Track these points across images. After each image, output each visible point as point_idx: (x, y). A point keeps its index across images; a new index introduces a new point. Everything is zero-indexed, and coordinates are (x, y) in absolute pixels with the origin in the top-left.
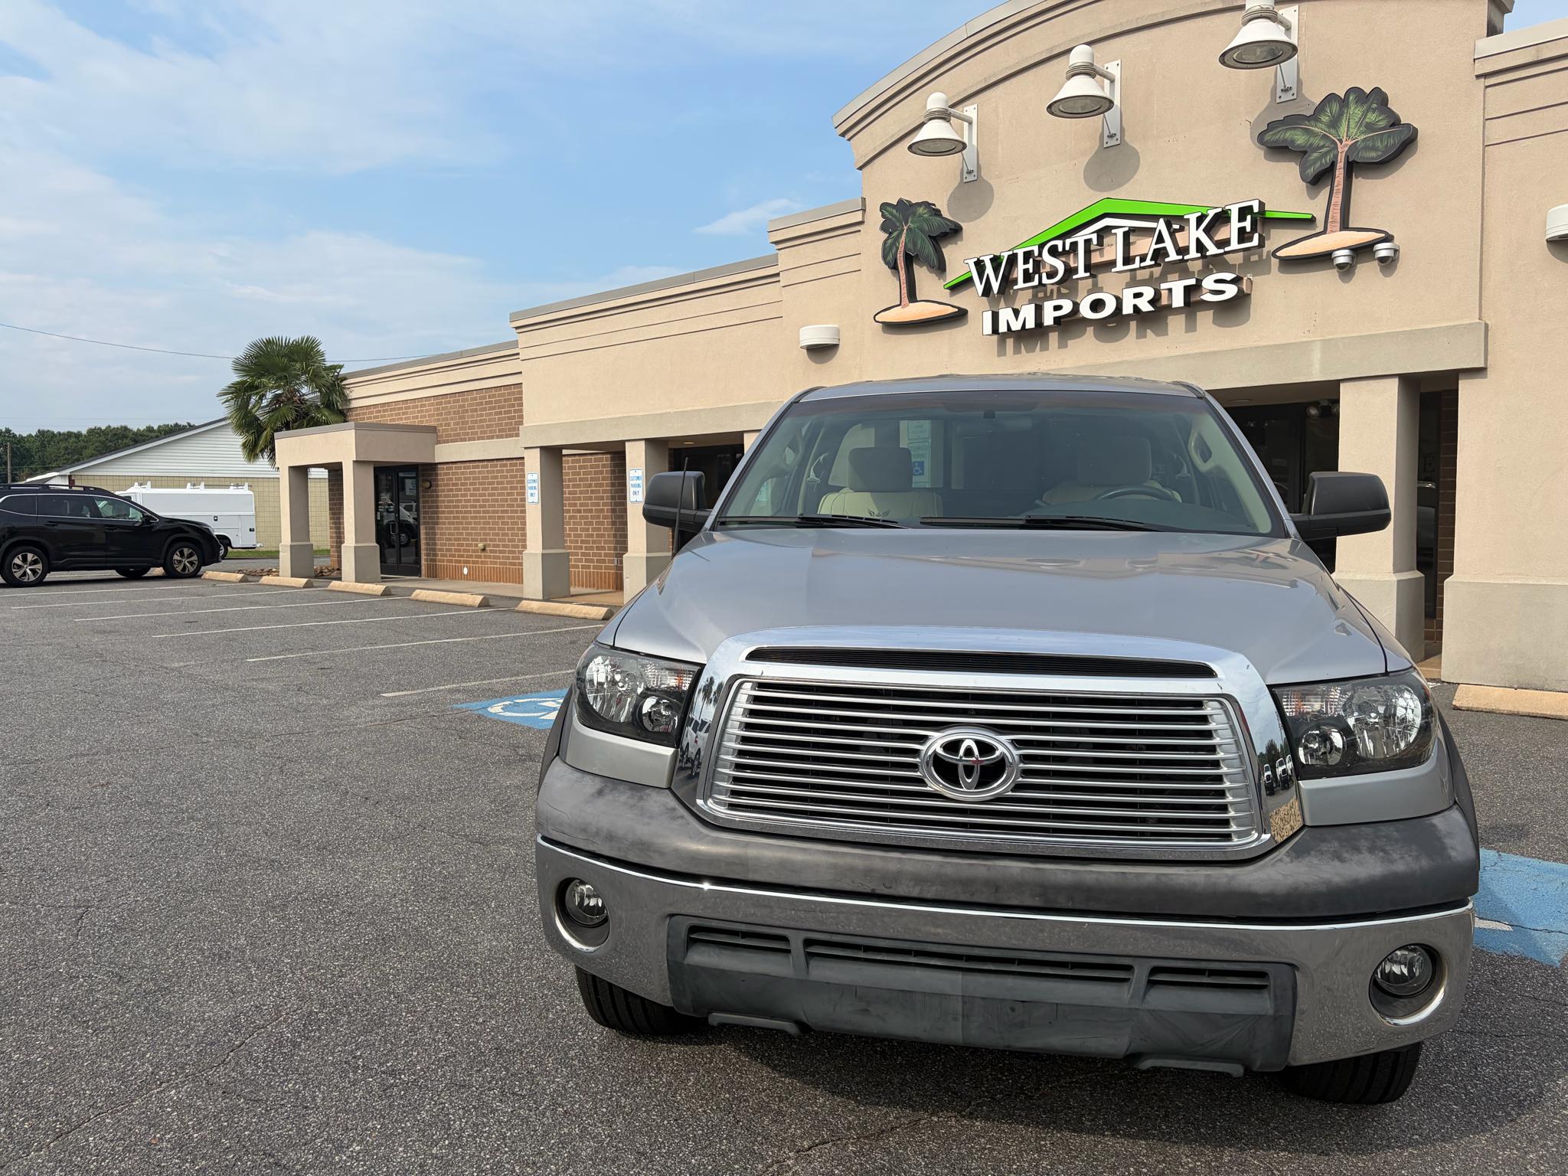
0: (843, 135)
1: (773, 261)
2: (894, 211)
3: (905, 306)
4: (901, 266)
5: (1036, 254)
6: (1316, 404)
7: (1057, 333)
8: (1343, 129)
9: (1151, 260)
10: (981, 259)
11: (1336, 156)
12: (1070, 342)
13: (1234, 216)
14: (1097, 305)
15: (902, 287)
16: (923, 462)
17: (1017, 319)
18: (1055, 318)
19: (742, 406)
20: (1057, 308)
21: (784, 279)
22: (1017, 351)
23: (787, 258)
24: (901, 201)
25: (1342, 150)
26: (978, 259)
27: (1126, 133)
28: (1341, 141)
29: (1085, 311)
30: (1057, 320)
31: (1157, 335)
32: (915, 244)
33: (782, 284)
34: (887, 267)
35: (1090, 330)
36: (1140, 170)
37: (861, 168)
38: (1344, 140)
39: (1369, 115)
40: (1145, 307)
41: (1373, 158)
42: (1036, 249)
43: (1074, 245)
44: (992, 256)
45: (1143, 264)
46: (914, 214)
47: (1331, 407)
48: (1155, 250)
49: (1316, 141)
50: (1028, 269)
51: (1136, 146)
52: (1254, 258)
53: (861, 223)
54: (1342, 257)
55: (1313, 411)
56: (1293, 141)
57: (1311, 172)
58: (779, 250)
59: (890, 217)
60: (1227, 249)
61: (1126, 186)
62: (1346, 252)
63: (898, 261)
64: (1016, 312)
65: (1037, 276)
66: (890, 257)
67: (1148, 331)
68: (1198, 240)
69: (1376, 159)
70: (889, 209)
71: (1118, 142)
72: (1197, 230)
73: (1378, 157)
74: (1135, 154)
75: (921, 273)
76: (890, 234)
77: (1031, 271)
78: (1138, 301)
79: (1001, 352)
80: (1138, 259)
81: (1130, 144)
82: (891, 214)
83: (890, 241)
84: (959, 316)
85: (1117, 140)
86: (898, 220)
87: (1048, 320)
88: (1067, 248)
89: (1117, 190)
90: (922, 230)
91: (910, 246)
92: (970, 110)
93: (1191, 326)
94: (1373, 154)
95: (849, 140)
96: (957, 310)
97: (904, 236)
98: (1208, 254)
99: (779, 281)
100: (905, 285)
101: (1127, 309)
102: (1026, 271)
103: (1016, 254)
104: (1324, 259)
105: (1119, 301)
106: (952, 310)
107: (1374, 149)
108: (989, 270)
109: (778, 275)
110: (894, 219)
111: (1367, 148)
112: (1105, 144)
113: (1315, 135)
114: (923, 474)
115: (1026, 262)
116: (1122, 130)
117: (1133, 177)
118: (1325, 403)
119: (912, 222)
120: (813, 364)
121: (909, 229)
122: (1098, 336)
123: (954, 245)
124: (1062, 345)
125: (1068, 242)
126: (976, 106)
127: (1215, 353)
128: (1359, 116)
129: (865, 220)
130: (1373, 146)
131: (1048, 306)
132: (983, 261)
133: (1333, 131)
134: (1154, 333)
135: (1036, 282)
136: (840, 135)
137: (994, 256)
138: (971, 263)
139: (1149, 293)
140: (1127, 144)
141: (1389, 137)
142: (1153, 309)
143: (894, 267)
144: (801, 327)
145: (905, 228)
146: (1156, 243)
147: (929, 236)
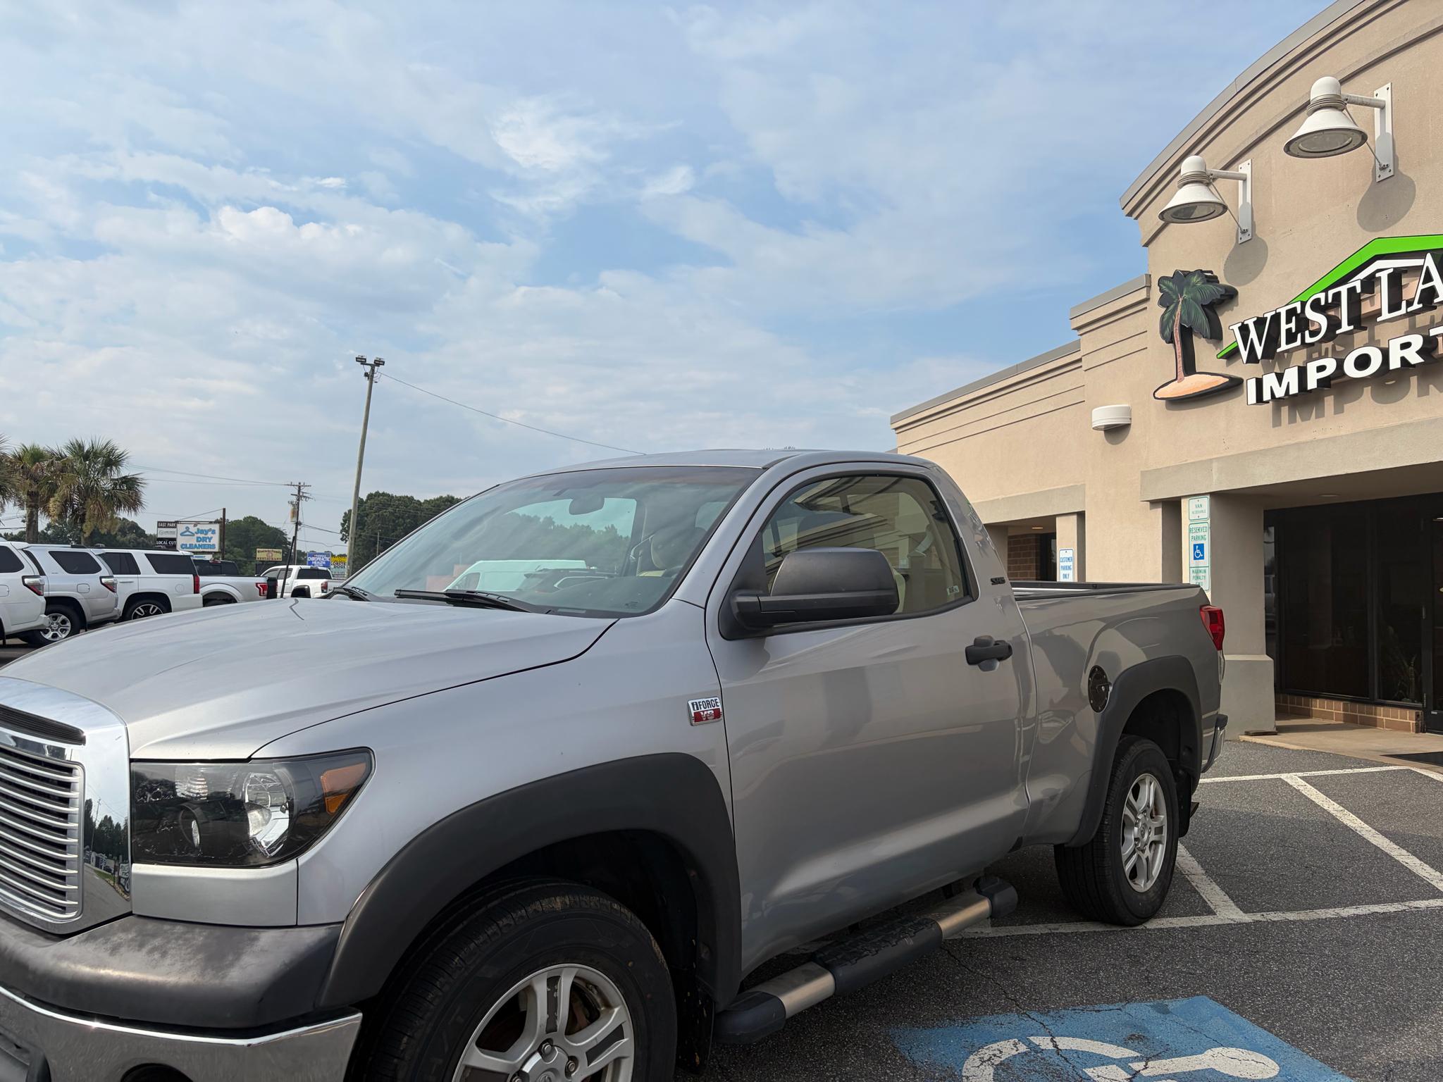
0: (1130, 214)
1: (1076, 347)
2: (1171, 284)
3: (1182, 380)
4: (1177, 339)
5: (1299, 311)
7: (1332, 397)
9: (1419, 303)
10: (1245, 323)
12: (1347, 406)
14: (1363, 362)
15: (1178, 360)
16: (1203, 545)
17: (1280, 386)
18: (1319, 381)
19: (1054, 490)
20: (1321, 369)
21: (1085, 364)
22: (1292, 420)
23: (1089, 342)
24: (1176, 273)
26: (1243, 323)
27: (1400, 162)
29: (1350, 370)
30: (1321, 382)
32: (1189, 314)
33: (1084, 368)
34: (1164, 341)
35: (1367, 390)
36: (1416, 201)
37: (1146, 245)
40: (1415, 359)
42: (1298, 305)
43: (1337, 296)
44: (1255, 319)
45: (1410, 309)
46: (1188, 284)
48: (1423, 291)
50: (1290, 329)
51: (1411, 175)
53: (1146, 300)
58: (1081, 335)
59: (1167, 290)
61: (1402, 221)
63: (1175, 334)
64: (1280, 377)
65: (1299, 335)
66: (1167, 332)
67: (1431, 386)
70: (1166, 282)
71: (1392, 173)
74: (1411, 184)
75: (1199, 344)
76: (1168, 307)
77: (1294, 331)
78: (1406, 353)
79: (1277, 422)
80: (1404, 304)
81: (1404, 173)
82: (1168, 287)
83: (1167, 315)
85: (1390, 171)
86: (1175, 293)
87: (1312, 384)
88: (1330, 301)
89: (1393, 227)
90: (1195, 300)
91: (1185, 318)
92: (1244, 168)
95: (1136, 218)
96: (1227, 380)
97: (1179, 308)
99: (1081, 367)
100: (1181, 359)
101: (1395, 364)
102: (1289, 331)
103: (1279, 313)
105: (1385, 354)
106: (1223, 380)
108: (1253, 335)
109: (1080, 360)
110: (1170, 292)
112: (1377, 177)
114: (1202, 558)
115: (1289, 321)
116: (1395, 159)
117: (1408, 210)
119: (1186, 293)
120: (1109, 445)
121: (1184, 300)
122: (1375, 397)
123: (1230, 312)
124: (1339, 410)
125: (1331, 293)
126: (1249, 161)
129: (1151, 296)
131: (1312, 367)
132: (1247, 325)
134: (1437, 389)
135: (1298, 343)
136: (1127, 215)
137: (1258, 318)
138: (1236, 328)
139: (1417, 341)
140: (1401, 173)
142: (1422, 361)
143: (1171, 341)
144: (1093, 409)
145: (1181, 300)
146: (1424, 283)
147: (1202, 305)
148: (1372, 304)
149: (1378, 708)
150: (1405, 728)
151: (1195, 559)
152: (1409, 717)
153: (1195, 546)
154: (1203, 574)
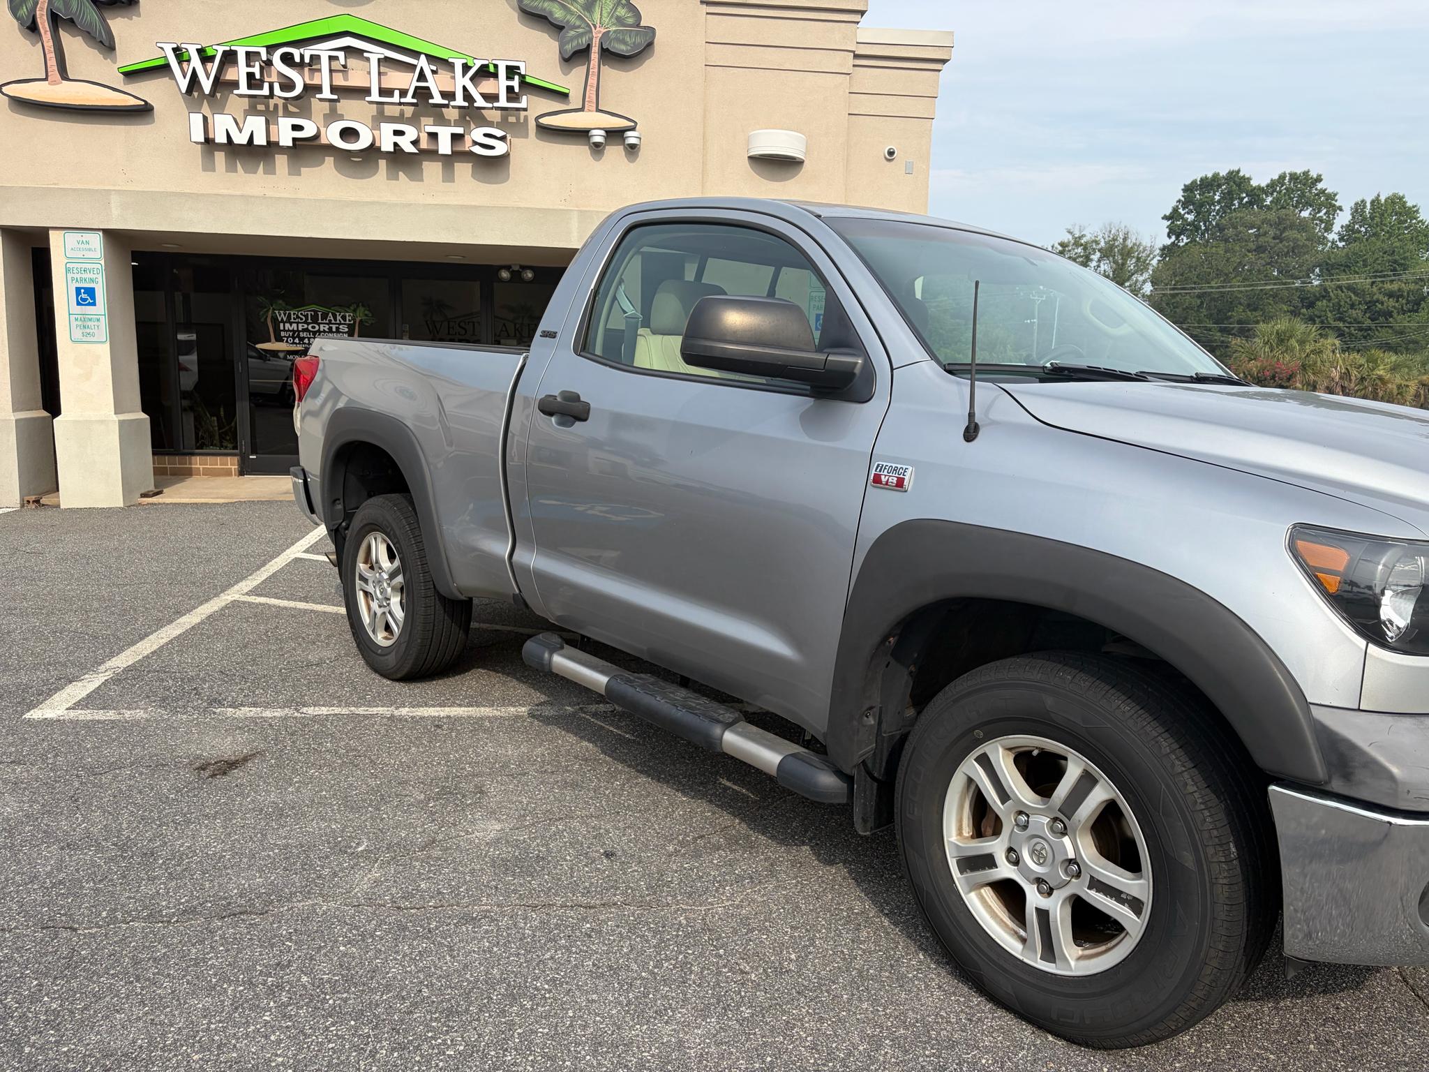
3: (55, 83)
4: (44, 27)
5: (264, 57)
6: (508, 268)
8: (597, 16)
9: (413, 97)
10: (181, 45)
11: (591, 39)
13: (502, 73)
14: (348, 135)
15: (48, 56)
17: (240, 131)
18: (294, 139)
20: (296, 128)
22: (231, 168)
25: (597, 35)
26: (177, 45)
28: (595, 28)
29: (333, 138)
31: (412, 180)
32: (67, 4)
34: (20, 25)
38: (598, 26)
39: (619, 9)
40: (406, 147)
41: (623, 51)
42: (263, 52)
43: (315, 59)
44: (198, 45)
45: (403, 100)
47: (521, 272)
48: (416, 87)
49: (573, 20)
50: (253, 73)
52: (512, 119)
54: (598, 136)
55: (505, 274)
56: (551, 13)
57: (570, 48)
60: (496, 104)
61: (368, 7)
62: (602, 133)
63: (39, 20)
64: (238, 122)
65: (266, 85)
66: (24, 12)
67: (400, 173)
68: (464, 88)
69: (626, 52)
72: (463, 76)
73: (627, 51)
75: (73, 44)
77: (257, 77)
78: (398, 139)
79: (206, 166)
80: (397, 93)
84: (142, 112)
87: (282, 140)
88: (306, 60)
91: (59, 4)
93: (449, 176)
94: (623, 47)
96: (143, 103)
98: (476, 105)
100: (53, 55)
101: (385, 146)
102: (250, 75)
103: (235, 51)
104: (581, 135)
106: (131, 102)
107: (625, 43)
108: (195, 62)
111: (617, 40)
113: (572, 13)
115: (249, 64)
118: (516, 268)
123: (127, 20)
124: (294, 171)
125: (307, 52)
127: (475, 207)
128: (611, 7)
130: (624, 39)
131: (284, 123)
132: (184, 48)
133: (588, 14)
134: (406, 176)
135: (266, 92)
137: (201, 46)
138: (164, 46)
139: (411, 132)
141: (637, 35)
142: (414, 151)
143: (33, 28)
146: (418, 80)
148: (346, 79)
149: (193, 458)
150: (228, 473)
151: (78, 304)
152: (232, 463)
153: (78, 290)
154: (96, 323)
